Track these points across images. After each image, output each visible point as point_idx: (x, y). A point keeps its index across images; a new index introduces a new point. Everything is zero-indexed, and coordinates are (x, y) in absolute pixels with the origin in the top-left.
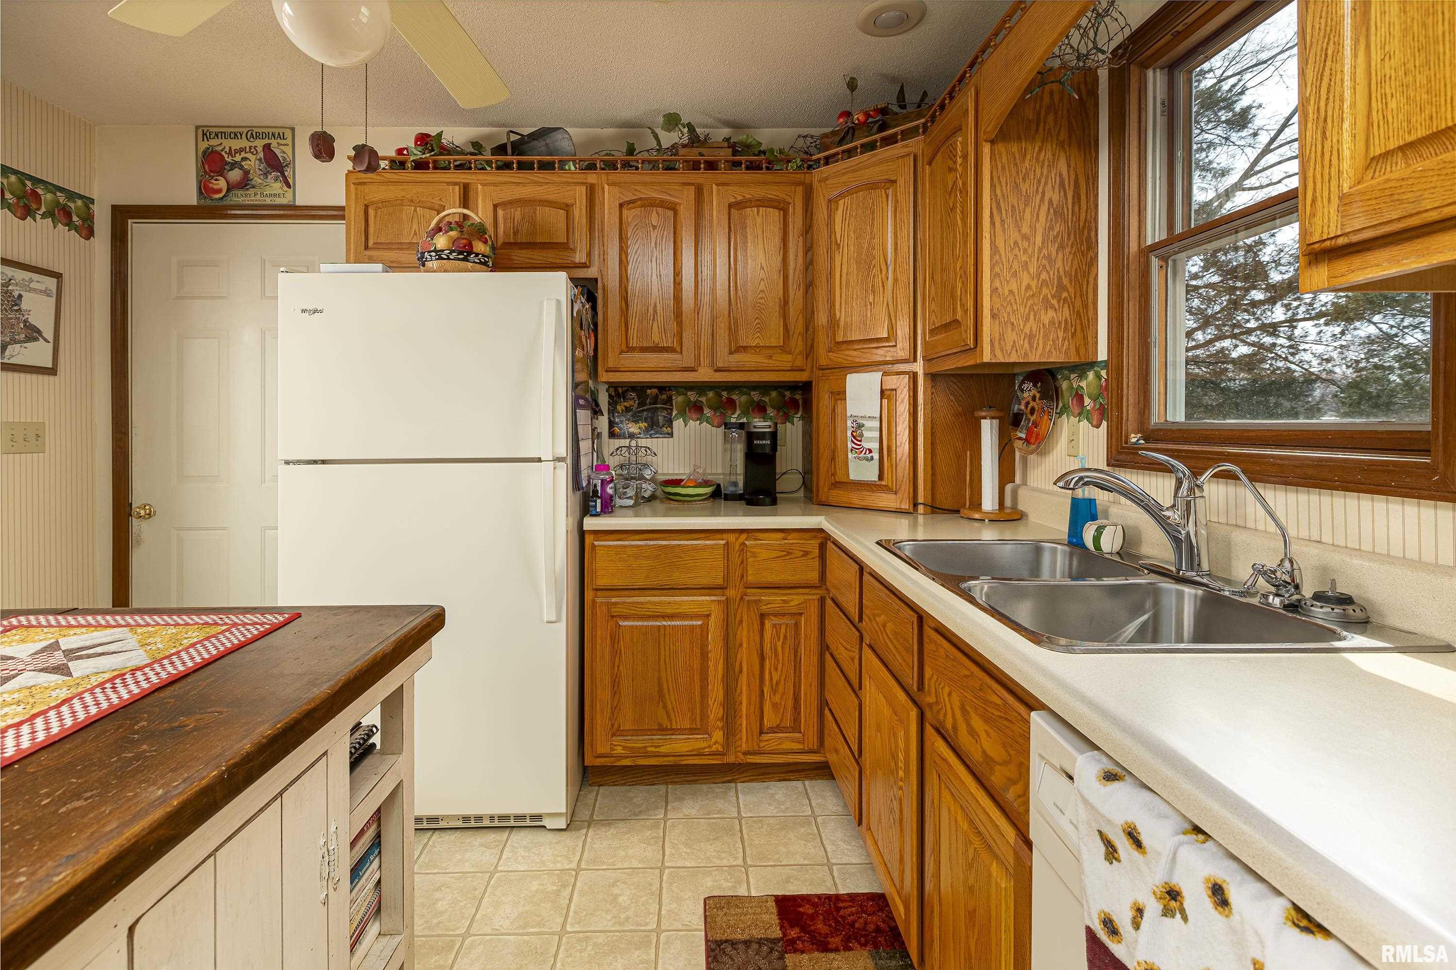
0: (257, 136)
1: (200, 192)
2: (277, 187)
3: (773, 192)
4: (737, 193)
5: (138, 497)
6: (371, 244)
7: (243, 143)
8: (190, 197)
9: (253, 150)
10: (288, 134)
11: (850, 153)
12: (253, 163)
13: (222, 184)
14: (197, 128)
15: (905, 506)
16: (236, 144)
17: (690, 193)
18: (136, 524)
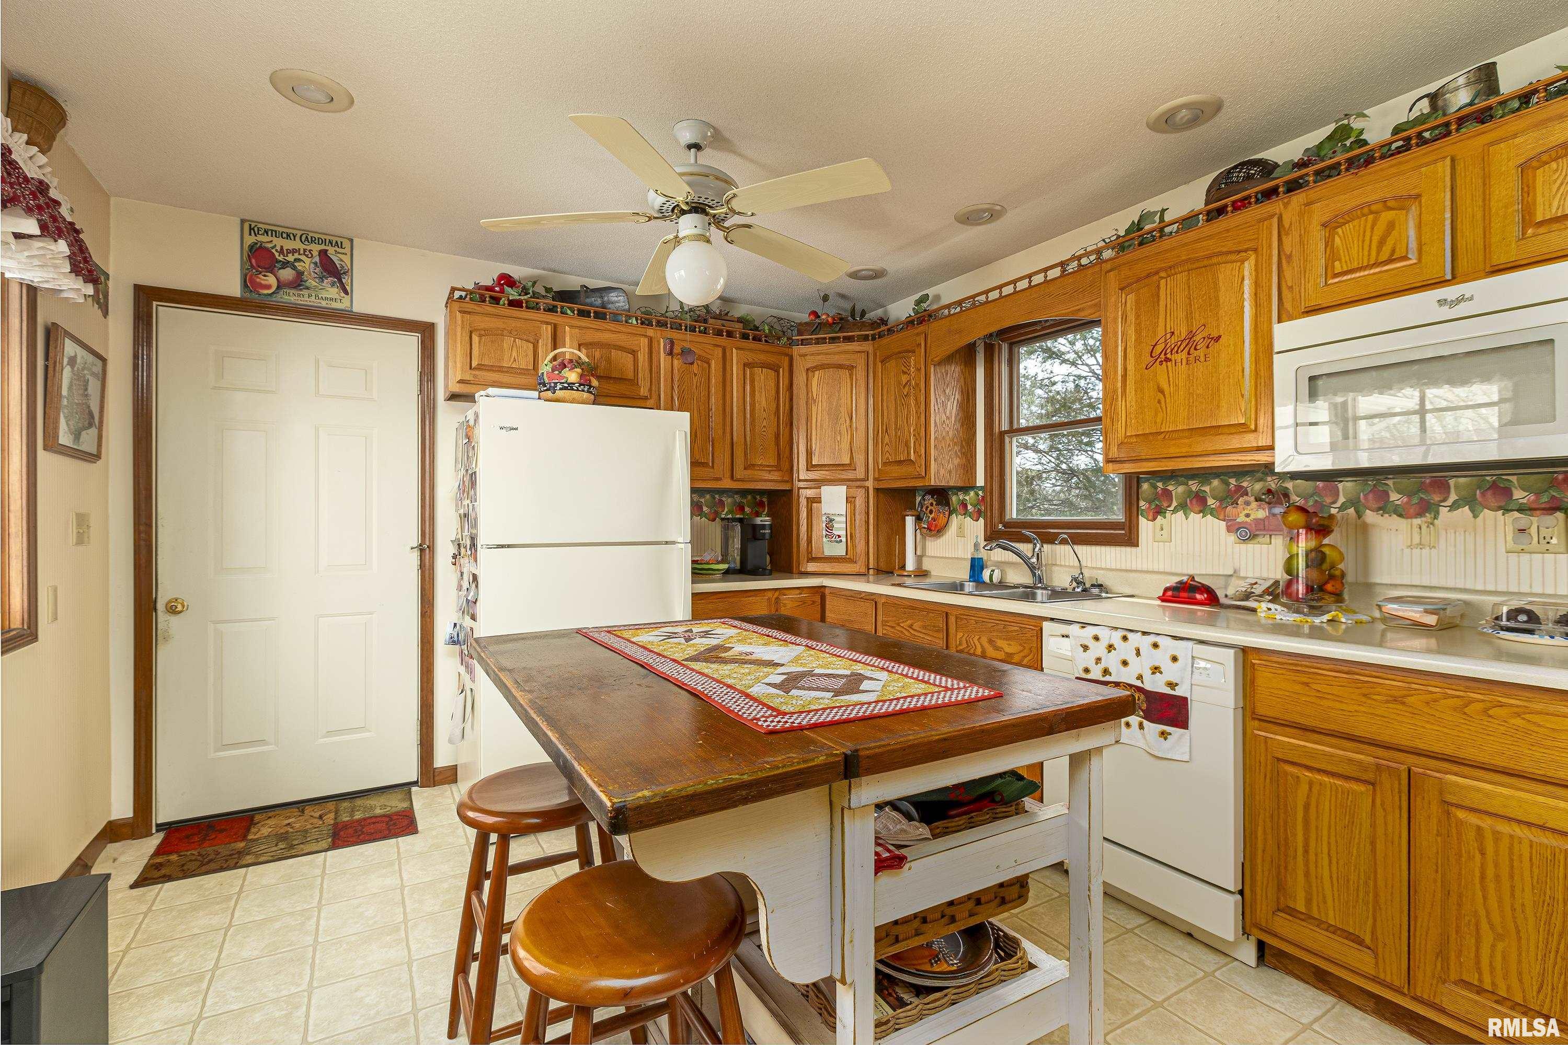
0: (313, 241)
1: (245, 285)
2: (334, 292)
3: (771, 359)
4: (750, 357)
5: (165, 592)
6: (474, 364)
7: (297, 244)
8: (233, 287)
9: (308, 253)
10: (347, 244)
11: (819, 341)
12: (307, 265)
13: (271, 280)
14: (243, 221)
15: (863, 570)
16: (289, 245)
17: (718, 352)
18: (163, 619)
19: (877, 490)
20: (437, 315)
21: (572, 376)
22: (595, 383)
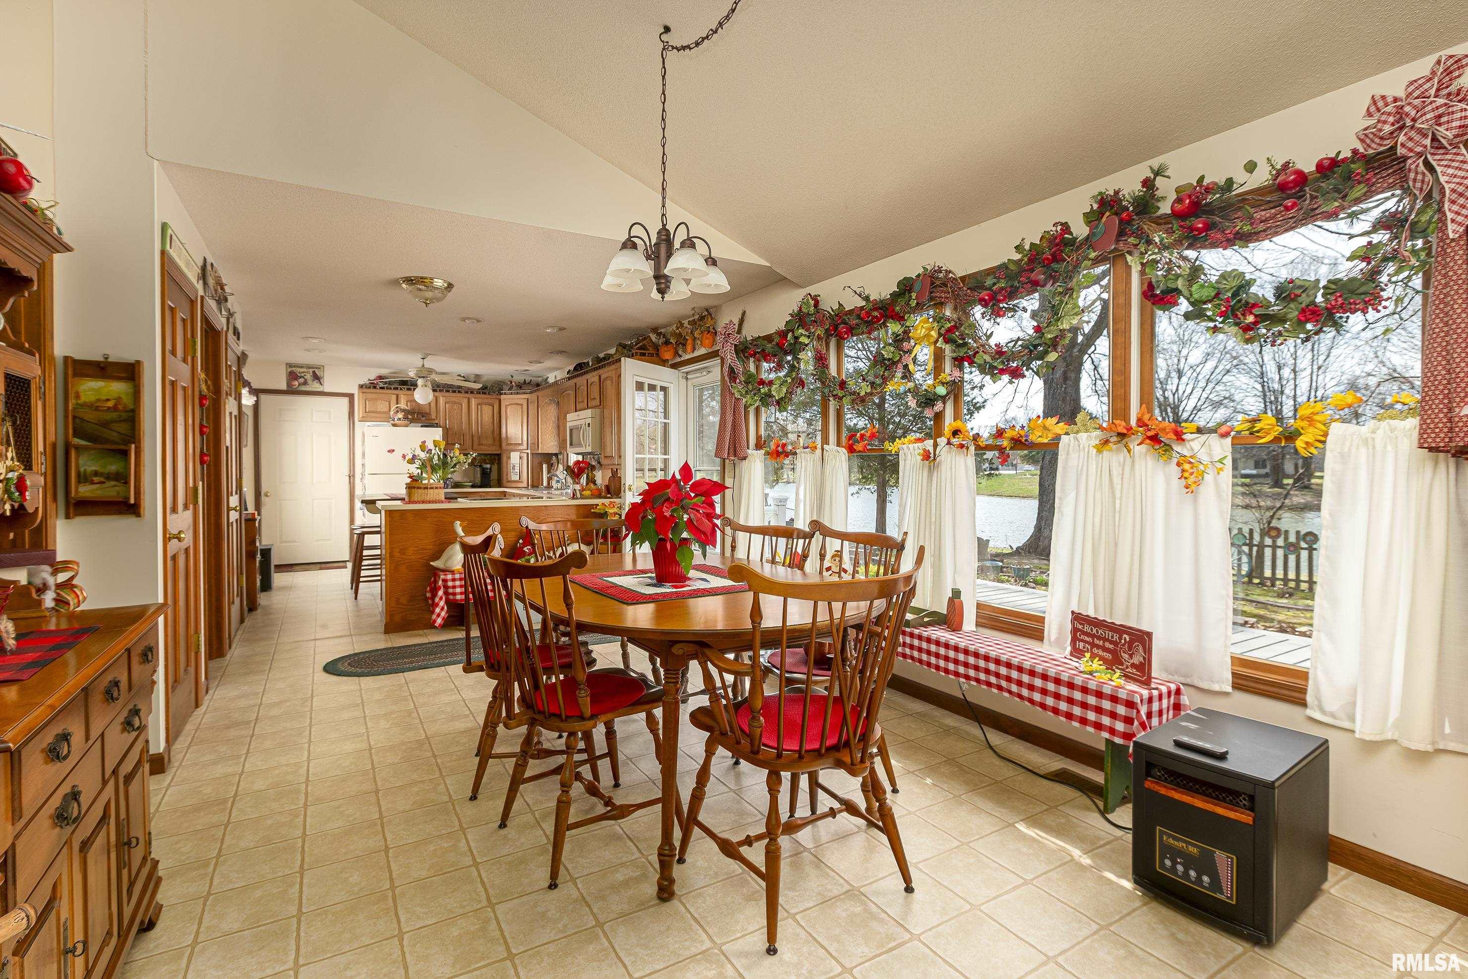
0: (310, 368)
1: (288, 385)
2: (317, 385)
3: (490, 401)
4: (480, 401)
5: (264, 488)
6: (368, 409)
7: (305, 370)
8: (284, 387)
9: (308, 372)
10: (322, 368)
11: (511, 394)
12: (309, 377)
13: (296, 383)
14: (287, 364)
16: (302, 370)
17: (466, 400)
18: (263, 498)
19: (533, 454)
20: (355, 391)
21: (400, 415)
22: (410, 417)
